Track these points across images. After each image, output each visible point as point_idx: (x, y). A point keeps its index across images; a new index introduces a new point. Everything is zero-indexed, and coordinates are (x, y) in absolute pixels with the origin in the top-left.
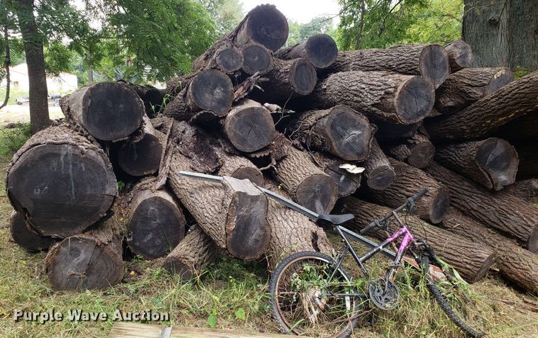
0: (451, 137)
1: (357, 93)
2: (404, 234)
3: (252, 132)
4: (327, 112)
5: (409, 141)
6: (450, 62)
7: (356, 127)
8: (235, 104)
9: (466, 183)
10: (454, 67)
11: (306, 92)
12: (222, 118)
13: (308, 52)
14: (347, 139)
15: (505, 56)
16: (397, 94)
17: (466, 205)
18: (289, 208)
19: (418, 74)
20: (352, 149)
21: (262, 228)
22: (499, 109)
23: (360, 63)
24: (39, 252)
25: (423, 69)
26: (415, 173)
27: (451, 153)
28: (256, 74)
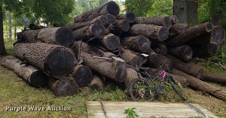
0: (172, 45)
1: (145, 31)
2: (164, 73)
3: (113, 44)
4: (137, 37)
5: (159, 47)
6: (172, 22)
7: (146, 42)
8: (106, 34)
9: (178, 60)
10: (173, 24)
11: (127, 31)
12: (102, 39)
13: (126, 17)
14: (143, 46)
15: (186, 19)
16: (158, 32)
17: (178, 66)
18: (129, 67)
19: (163, 25)
20: (145, 49)
21: (125, 72)
22: (186, 36)
23: (143, 21)
24: (39, 87)
25: (164, 24)
26: (162, 57)
27: (172, 50)
28: (111, 25)
